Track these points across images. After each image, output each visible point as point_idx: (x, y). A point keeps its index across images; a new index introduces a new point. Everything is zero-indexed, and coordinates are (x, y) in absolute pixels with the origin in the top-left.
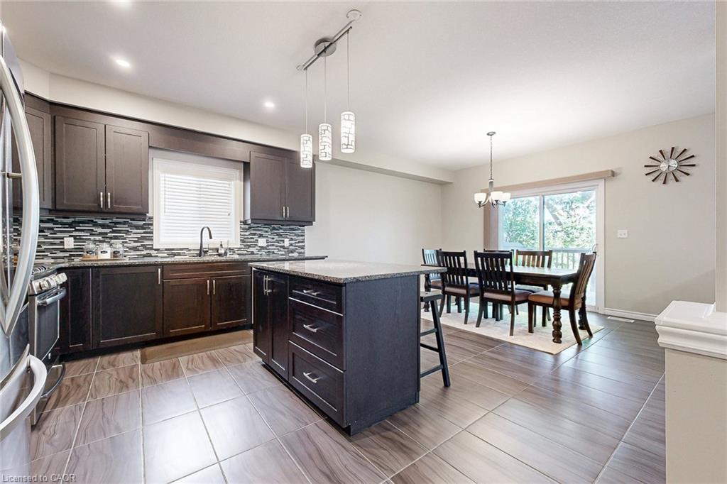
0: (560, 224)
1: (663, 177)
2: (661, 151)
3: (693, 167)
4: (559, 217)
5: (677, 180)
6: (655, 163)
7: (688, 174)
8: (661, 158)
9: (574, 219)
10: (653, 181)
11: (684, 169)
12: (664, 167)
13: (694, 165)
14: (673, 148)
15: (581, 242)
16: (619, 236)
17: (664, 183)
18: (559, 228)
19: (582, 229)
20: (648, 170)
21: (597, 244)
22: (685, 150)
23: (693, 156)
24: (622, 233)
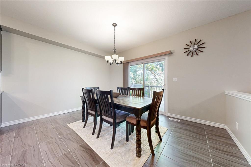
0: (156, 79)
1: (191, 54)
2: (190, 41)
3: (204, 48)
4: (156, 76)
5: (197, 55)
6: (188, 47)
7: (202, 52)
8: (191, 45)
9: (159, 77)
10: (187, 55)
11: (200, 49)
12: (191, 49)
13: (204, 47)
14: (196, 40)
15: (161, 84)
16: (173, 81)
17: (192, 56)
18: (156, 80)
19: (161, 80)
20: (185, 50)
21: (165, 85)
22: (201, 40)
23: (204, 43)
24: (175, 80)
